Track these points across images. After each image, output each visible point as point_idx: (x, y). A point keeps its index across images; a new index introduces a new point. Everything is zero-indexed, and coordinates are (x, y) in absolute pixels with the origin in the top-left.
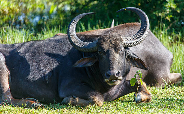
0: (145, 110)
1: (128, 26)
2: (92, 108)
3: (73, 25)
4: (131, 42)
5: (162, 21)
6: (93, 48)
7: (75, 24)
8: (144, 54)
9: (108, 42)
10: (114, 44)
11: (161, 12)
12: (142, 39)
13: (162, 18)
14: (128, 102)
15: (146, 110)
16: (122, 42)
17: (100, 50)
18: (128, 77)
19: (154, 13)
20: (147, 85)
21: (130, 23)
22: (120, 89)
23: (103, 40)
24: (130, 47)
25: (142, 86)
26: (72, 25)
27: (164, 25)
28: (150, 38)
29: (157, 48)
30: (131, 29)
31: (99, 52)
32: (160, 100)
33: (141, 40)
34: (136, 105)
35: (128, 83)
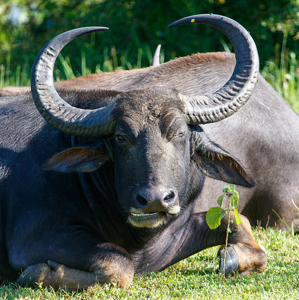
0: (250, 296)
1: (199, 61)
2: (103, 294)
3: (46, 60)
4: (206, 110)
5: (287, 46)
6: (100, 126)
7: (53, 59)
8: (243, 139)
9: (144, 108)
10: (159, 116)
11: (284, 20)
12: (237, 104)
13: (285, 35)
14: (203, 274)
15: (253, 295)
16: (182, 110)
17: (119, 132)
18: (201, 204)
19: (264, 24)
20: (254, 224)
21: (205, 53)
22: (179, 237)
23: (131, 104)
24: (204, 123)
25: (240, 229)
26: (44, 61)
27: (293, 55)
28: (259, 94)
29: (278, 122)
30: (208, 70)
31: (118, 135)
32: (289, 266)
33: (235, 105)
34: (225, 281)
35: (201, 220)
